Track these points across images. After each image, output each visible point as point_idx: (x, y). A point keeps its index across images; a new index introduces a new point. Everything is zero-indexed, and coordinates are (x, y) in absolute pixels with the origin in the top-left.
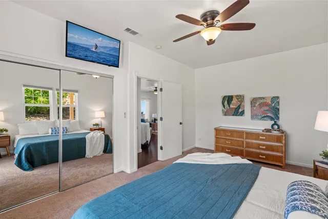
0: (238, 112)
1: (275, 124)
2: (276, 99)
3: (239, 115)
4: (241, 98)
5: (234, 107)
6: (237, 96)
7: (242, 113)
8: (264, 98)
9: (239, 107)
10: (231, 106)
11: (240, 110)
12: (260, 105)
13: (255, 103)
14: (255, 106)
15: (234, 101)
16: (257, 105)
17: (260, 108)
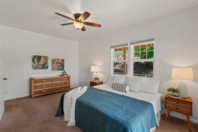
0: (44, 67)
1: (64, 72)
2: (63, 60)
3: (45, 69)
4: (46, 58)
5: (42, 63)
6: (44, 56)
7: (47, 68)
8: (58, 59)
9: (45, 64)
10: (40, 63)
11: (46, 66)
12: (57, 63)
13: (55, 62)
14: (54, 63)
15: (42, 59)
16: (55, 63)
17: (57, 64)
